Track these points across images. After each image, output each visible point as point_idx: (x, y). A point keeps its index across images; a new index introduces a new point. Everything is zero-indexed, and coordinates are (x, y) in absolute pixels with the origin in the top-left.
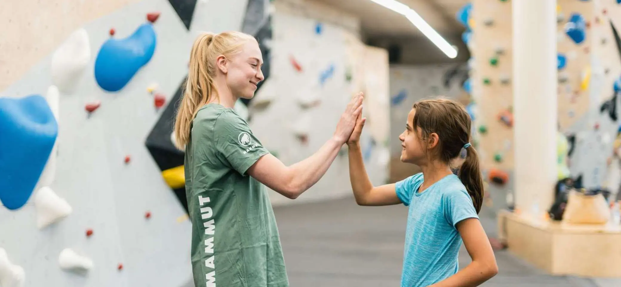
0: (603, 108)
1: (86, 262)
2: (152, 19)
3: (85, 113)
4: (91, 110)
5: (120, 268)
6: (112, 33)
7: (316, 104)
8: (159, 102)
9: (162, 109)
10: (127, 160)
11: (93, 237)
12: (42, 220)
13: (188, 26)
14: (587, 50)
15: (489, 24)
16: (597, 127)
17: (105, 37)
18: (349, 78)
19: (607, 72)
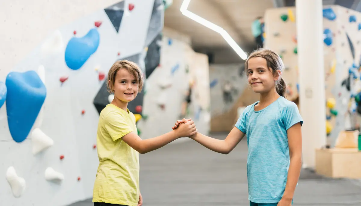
0: (343, 84)
1: (60, 176)
2: (98, 25)
3: (59, 83)
4: (63, 81)
5: (79, 179)
6: (75, 33)
7: (169, 86)
8: (101, 77)
9: (103, 82)
10: (83, 113)
11: (64, 160)
12: (36, 149)
13: (117, 30)
14: (334, 50)
15: (277, 35)
16: (340, 95)
17: (71, 36)
18: (187, 71)
19: (345, 62)
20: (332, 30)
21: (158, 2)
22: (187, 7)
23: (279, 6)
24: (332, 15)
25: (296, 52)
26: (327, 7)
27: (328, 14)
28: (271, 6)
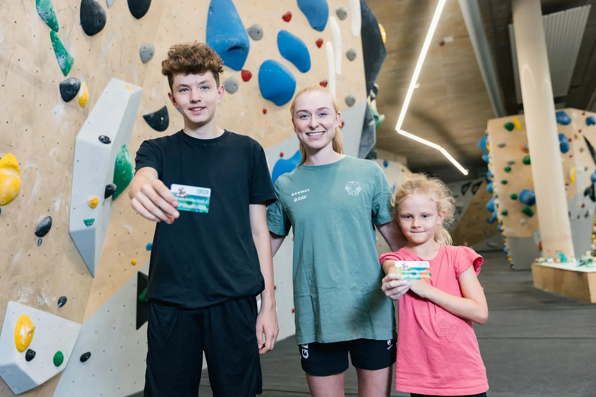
0: (586, 193)
6: (282, 155)
14: (571, 157)
15: (502, 146)
16: (583, 205)
17: (277, 158)
19: (586, 169)
20: (568, 135)
21: (369, 118)
22: (400, 127)
23: (501, 116)
24: (566, 119)
25: (527, 162)
26: (559, 111)
27: (561, 118)
28: (493, 117)
